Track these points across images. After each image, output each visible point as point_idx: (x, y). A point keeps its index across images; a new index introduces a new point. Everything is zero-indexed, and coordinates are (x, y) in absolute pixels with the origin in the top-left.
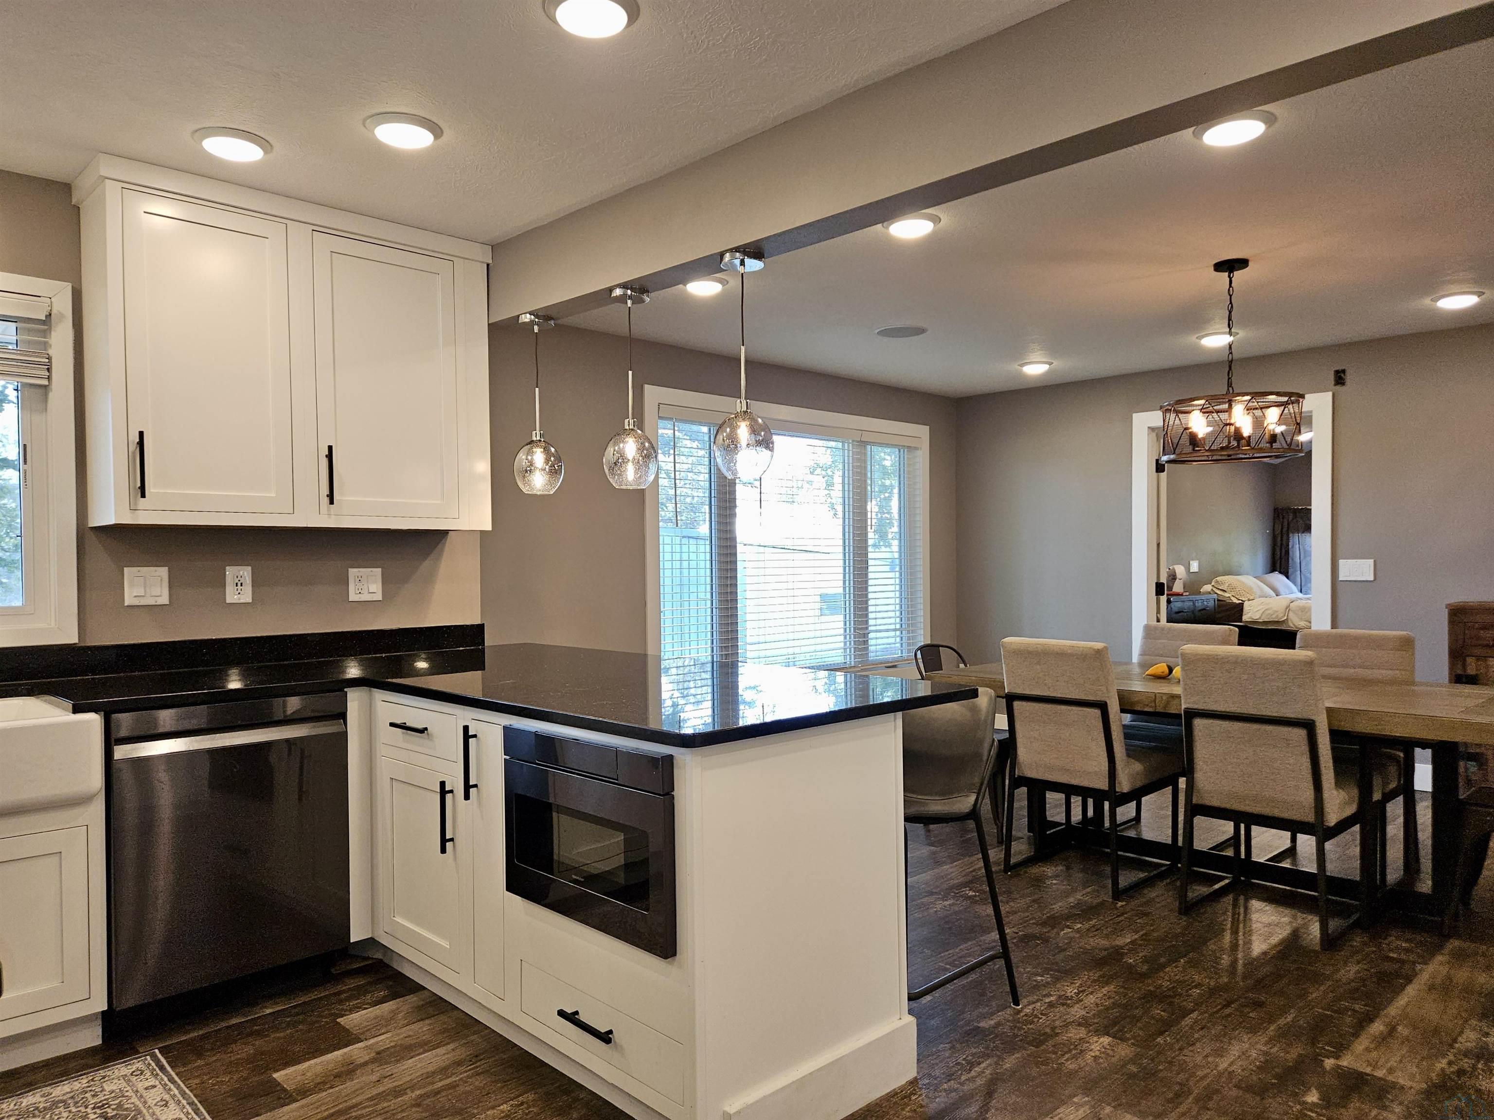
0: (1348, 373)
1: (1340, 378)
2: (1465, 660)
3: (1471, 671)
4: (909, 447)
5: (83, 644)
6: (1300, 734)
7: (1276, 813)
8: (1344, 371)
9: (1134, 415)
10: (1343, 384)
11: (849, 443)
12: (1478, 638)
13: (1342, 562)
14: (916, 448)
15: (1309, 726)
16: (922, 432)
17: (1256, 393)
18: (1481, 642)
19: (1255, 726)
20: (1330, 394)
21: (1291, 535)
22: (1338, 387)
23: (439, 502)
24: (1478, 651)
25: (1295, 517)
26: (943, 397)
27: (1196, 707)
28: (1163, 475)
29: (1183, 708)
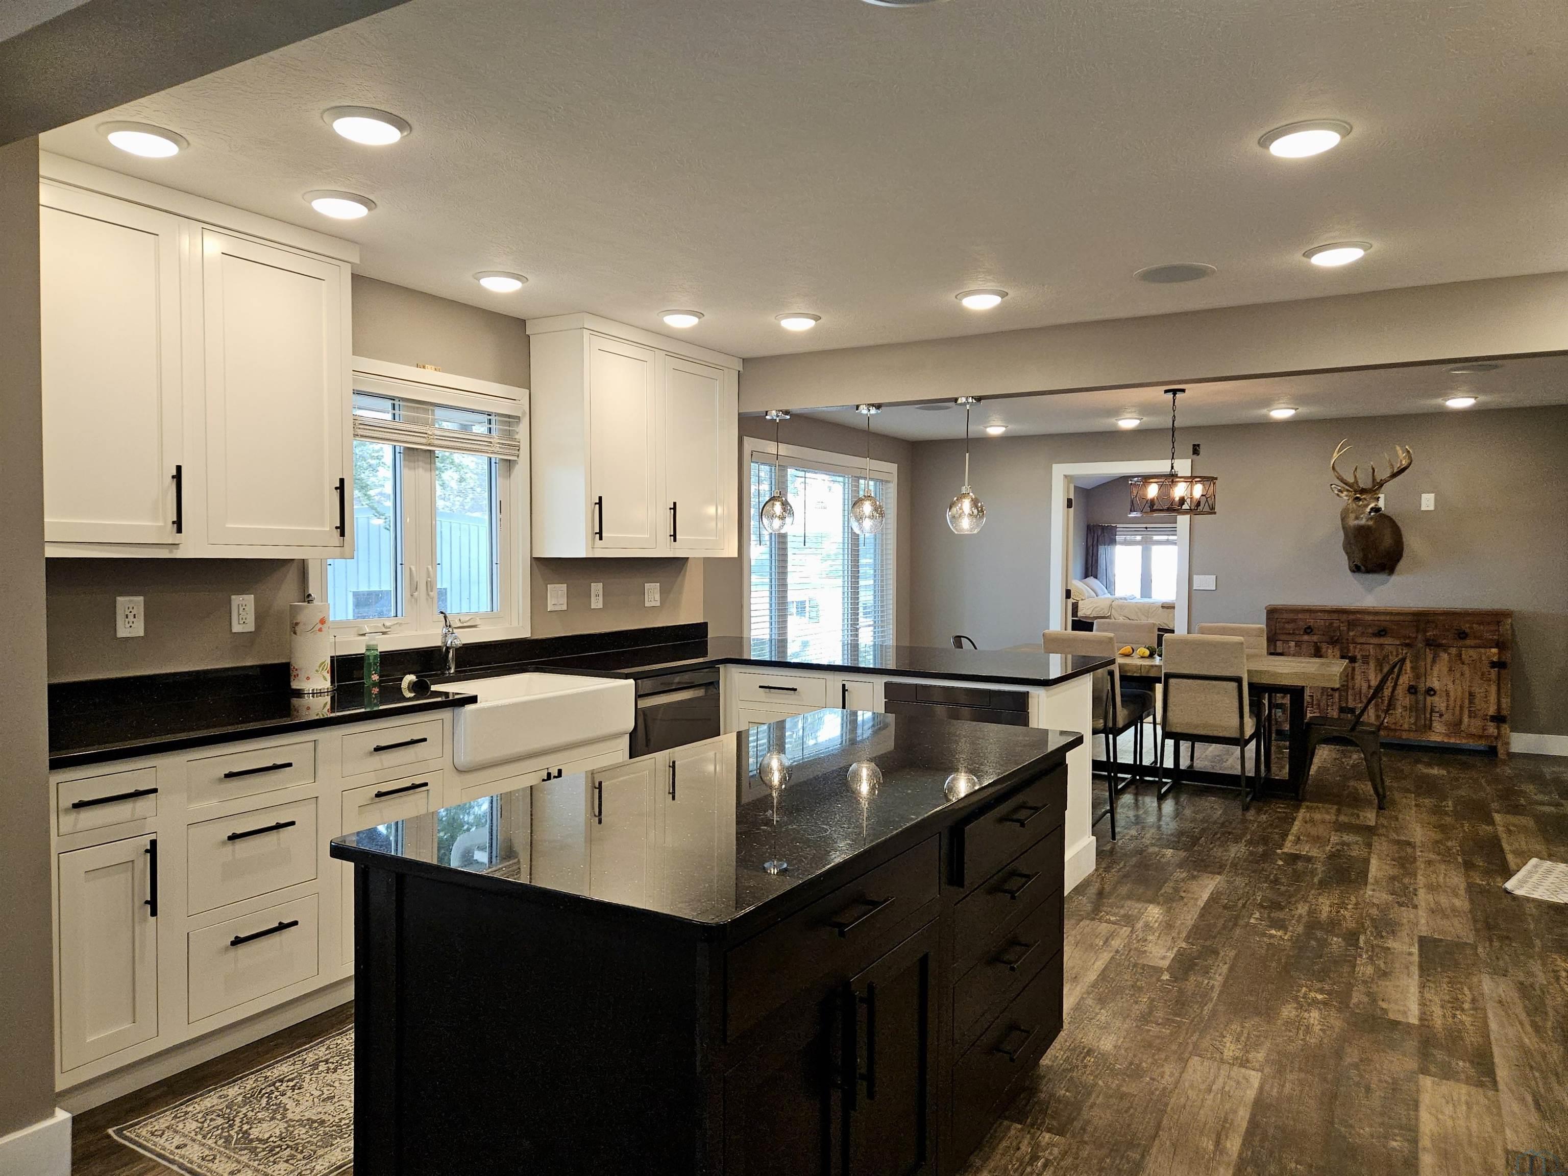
0: (1201, 447)
1: (1196, 450)
2: (1275, 643)
3: (1279, 650)
4: (882, 481)
5: (533, 638)
6: (1234, 685)
7: (1216, 734)
8: (1199, 445)
9: (1054, 466)
10: (1198, 454)
11: (848, 478)
12: (1284, 628)
13: (1195, 577)
14: (887, 482)
15: (1238, 680)
16: (893, 468)
17: (1205, 477)
18: (1284, 631)
19: (1207, 682)
20: (1190, 460)
21: (1100, 547)
22: (1195, 456)
23: (715, 538)
24: (1283, 637)
25: (1103, 532)
26: (903, 440)
27: (1171, 671)
28: (1072, 510)
29: (1163, 672)
